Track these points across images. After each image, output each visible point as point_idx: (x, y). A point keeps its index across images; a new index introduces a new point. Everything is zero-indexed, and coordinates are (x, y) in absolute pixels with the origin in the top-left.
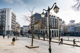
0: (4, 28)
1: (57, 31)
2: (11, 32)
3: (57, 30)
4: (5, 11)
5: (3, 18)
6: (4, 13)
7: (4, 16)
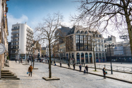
0: (17, 51)
1: (90, 54)
2: (26, 56)
3: (90, 52)
4: (18, 27)
5: (16, 37)
6: (17, 31)
7: (17, 35)
